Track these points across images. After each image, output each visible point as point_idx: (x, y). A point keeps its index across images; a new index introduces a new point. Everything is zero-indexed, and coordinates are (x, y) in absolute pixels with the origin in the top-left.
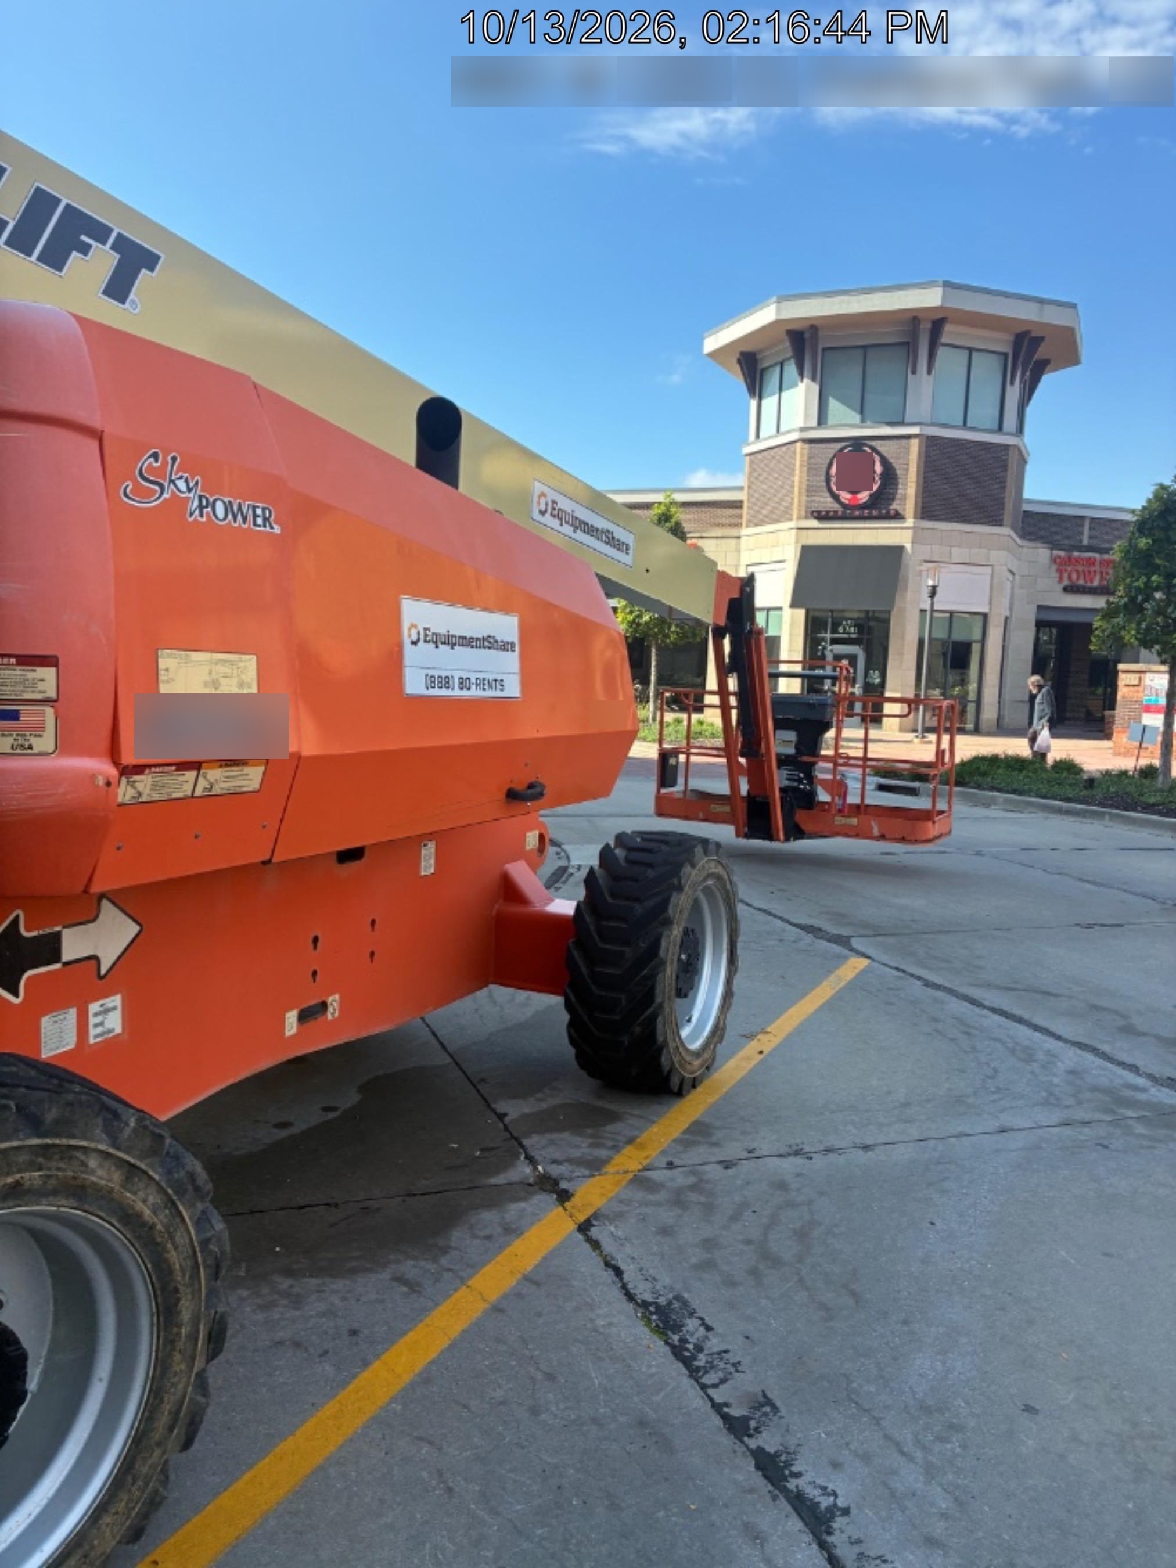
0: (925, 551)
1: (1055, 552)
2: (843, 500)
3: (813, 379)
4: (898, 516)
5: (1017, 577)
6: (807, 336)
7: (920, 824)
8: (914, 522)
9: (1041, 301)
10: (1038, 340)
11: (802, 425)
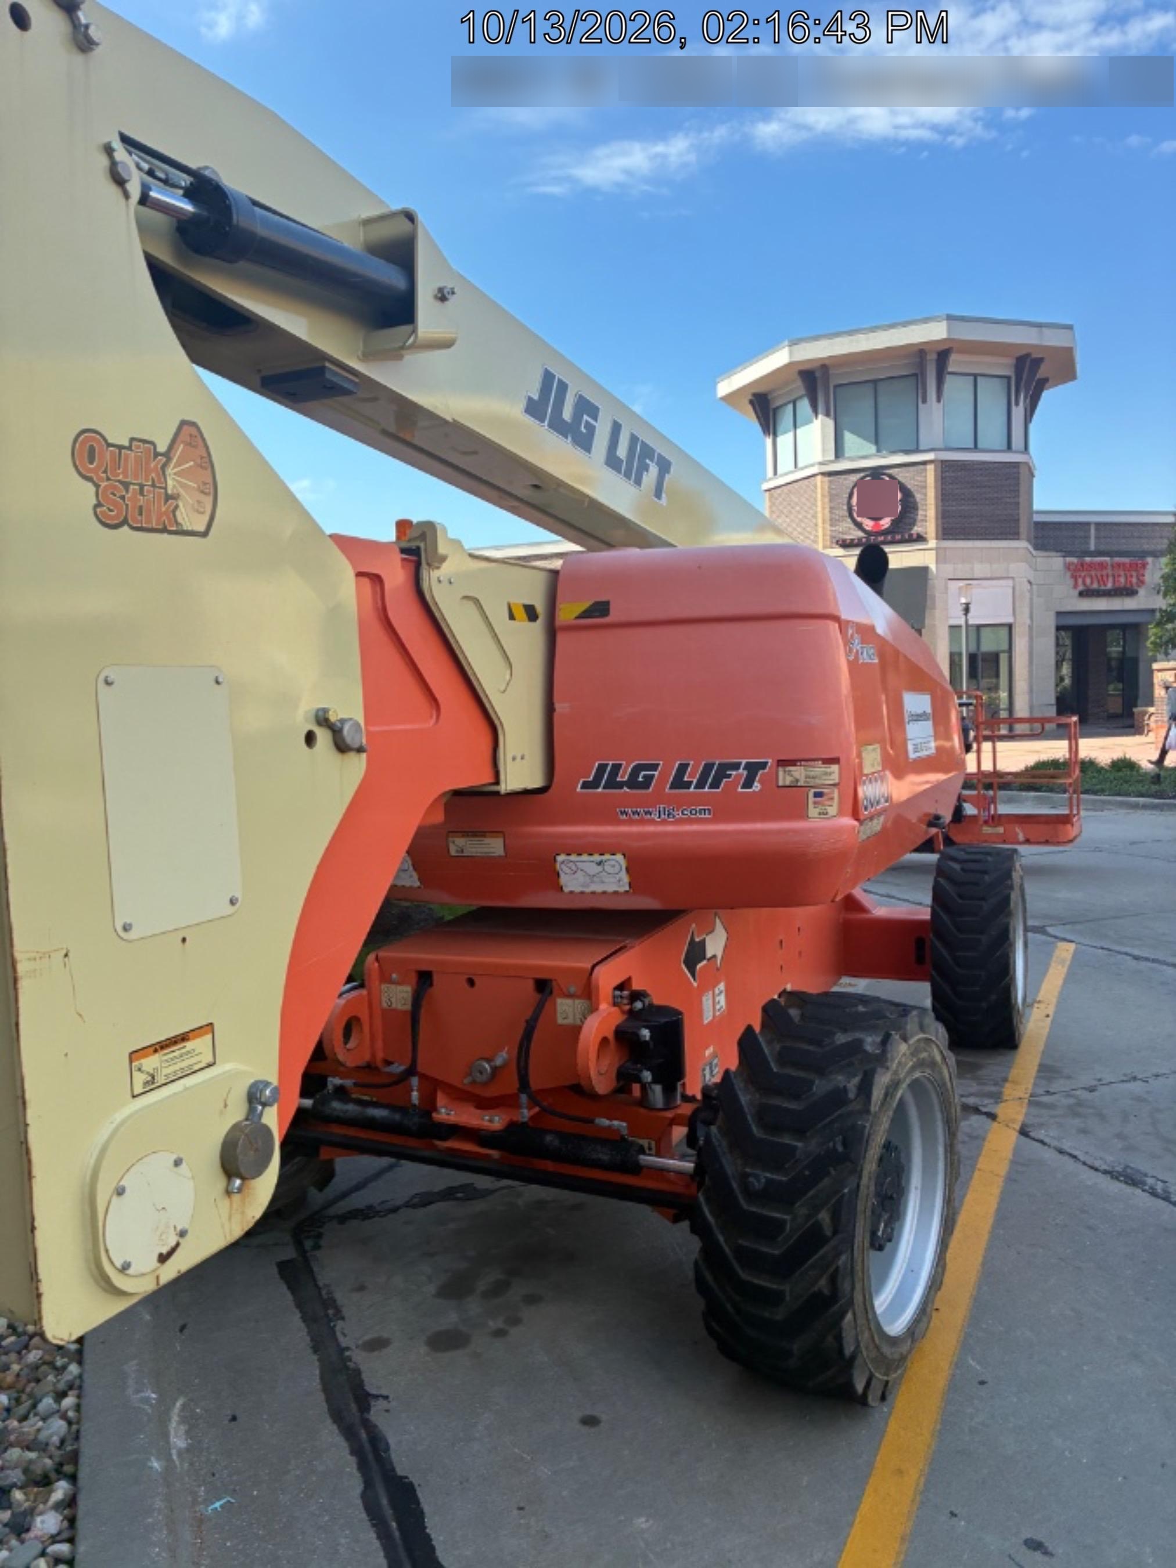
0: (949, 570)
1: (1068, 559)
2: (868, 528)
3: (827, 414)
4: (920, 539)
5: (1035, 587)
6: (818, 374)
7: (1061, 827)
8: (937, 543)
9: (1040, 326)
10: (1037, 362)
11: (820, 459)
